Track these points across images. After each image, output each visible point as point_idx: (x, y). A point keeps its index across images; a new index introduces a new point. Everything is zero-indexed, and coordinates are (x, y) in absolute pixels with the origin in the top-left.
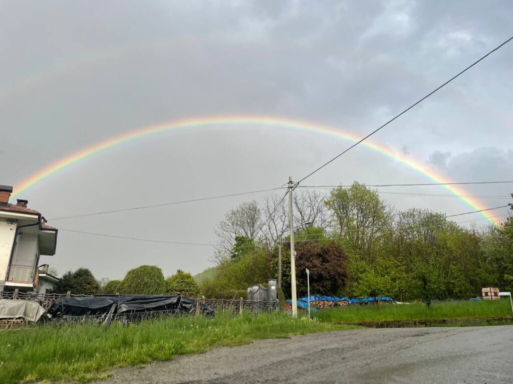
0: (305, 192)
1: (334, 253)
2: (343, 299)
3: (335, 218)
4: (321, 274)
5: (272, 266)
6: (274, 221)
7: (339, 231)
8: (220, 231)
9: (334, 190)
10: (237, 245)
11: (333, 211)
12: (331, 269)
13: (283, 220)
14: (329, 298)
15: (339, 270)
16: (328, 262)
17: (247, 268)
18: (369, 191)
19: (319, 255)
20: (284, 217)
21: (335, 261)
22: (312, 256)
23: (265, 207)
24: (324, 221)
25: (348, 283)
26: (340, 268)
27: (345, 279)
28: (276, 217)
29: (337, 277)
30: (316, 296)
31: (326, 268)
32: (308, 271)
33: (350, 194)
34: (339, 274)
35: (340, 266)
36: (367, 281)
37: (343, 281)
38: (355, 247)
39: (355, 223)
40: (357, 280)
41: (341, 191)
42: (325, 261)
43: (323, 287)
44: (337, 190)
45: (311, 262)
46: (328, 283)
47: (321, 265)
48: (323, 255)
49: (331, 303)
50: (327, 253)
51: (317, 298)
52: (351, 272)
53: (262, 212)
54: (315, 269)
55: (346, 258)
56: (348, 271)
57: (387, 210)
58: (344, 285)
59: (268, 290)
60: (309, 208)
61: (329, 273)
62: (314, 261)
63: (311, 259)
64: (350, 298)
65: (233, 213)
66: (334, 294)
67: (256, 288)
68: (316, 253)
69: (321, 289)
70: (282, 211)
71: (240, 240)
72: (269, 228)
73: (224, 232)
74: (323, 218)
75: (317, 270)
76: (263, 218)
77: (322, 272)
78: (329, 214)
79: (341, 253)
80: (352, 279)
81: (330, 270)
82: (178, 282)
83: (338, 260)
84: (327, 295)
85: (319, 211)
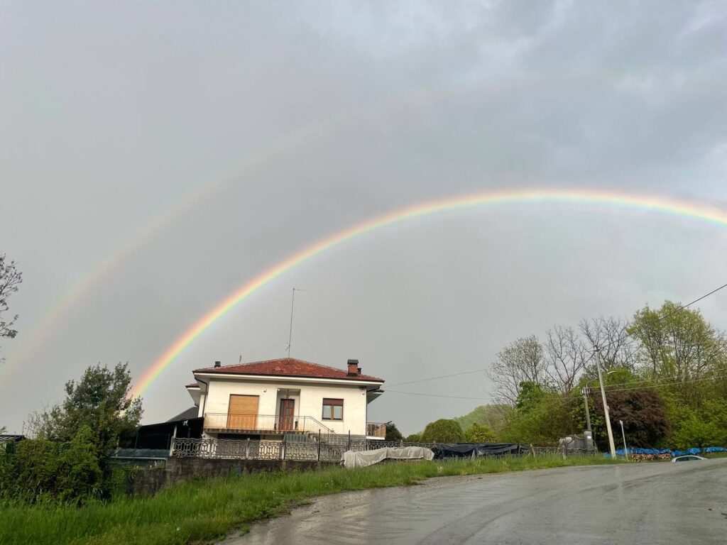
0: (599, 320)
1: (647, 399)
2: (664, 451)
3: (645, 349)
4: (633, 423)
5: (573, 416)
6: (562, 358)
7: (651, 365)
8: (494, 374)
9: (638, 313)
10: (524, 392)
11: (640, 341)
12: (646, 417)
13: (574, 356)
14: (647, 450)
15: (655, 417)
16: (640, 409)
17: (543, 419)
18: (687, 312)
19: (629, 402)
20: (574, 353)
21: (649, 408)
22: (620, 403)
23: (547, 342)
24: (629, 355)
25: (668, 432)
26: (656, 415)
27: (665, 428)
28: (564, 354)
29: (653, 426)
30: (631, 449)
31: (638, 416)
32: (621, 422)
33: (661, 316)
34: (656, 423)
35: (656, 414)
36: (688, 429)
37: (662, 430)
38: (673, 389)
39: (673, 354)
40: (678, 428)
41: (647, 314)
42: (636, 408)
43: (637, 438)
44: (642, 313)
45: (620, 410)
46: (644, 434)
47: (633, 413)
48: (634, 401)
49: (649, 456)
50: (637, 399)
51: (632, 451)
52: (672, 419)
53: (544, 347)
54: (626, 418)
55: (662, 404)
56: (667, 419)
57: (715, 336)
58: (663, 435)
59: (583, 440)
60: (607, 341)
61: (642, 422)
62: (624, 409)
63: (619, 407)
64: (674, 450)
65: (508, 352)
66: (652, 446)
67: (569, 438)
68: (624, 400)
69: (636, 441)
70: (570, 345)
71: (527, 387)
72: (556, 368)
73: (500, 376)
74: (627, 350)
75: (628, 419)
76: (546, 355)
77: (635, 422)
78: (635, 344)
79: (655, 398)
80: (674, 428)
81: (644, 418)
82: (477, 436)
83: (653, 407)
84: (645, 448)
85: (621, 341)
